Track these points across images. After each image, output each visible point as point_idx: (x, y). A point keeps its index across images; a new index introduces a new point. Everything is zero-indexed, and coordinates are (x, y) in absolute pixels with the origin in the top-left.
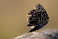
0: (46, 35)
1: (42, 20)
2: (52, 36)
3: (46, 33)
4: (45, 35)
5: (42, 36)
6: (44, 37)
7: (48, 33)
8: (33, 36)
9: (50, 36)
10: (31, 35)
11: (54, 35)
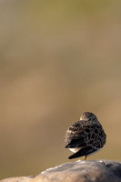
3: (101, 161)
4: (98, 165)
5: (93, 167)
6: (97, 168)
7: (104, 161)
9: (108, 166)
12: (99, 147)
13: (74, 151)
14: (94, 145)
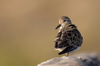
0: (79, 60)
1: (74, 40)
2: (87, 61)
3: (79, 58)
4: (77, 61)
5: (74, 62)
6: (77, 62)
7: (82, 57)
8: (62, 62)
9: (85, 61)
10: (59, 60)
11: (90, 60)
12: (78, 46)
13: (60, 50)
14: (75, 44)
